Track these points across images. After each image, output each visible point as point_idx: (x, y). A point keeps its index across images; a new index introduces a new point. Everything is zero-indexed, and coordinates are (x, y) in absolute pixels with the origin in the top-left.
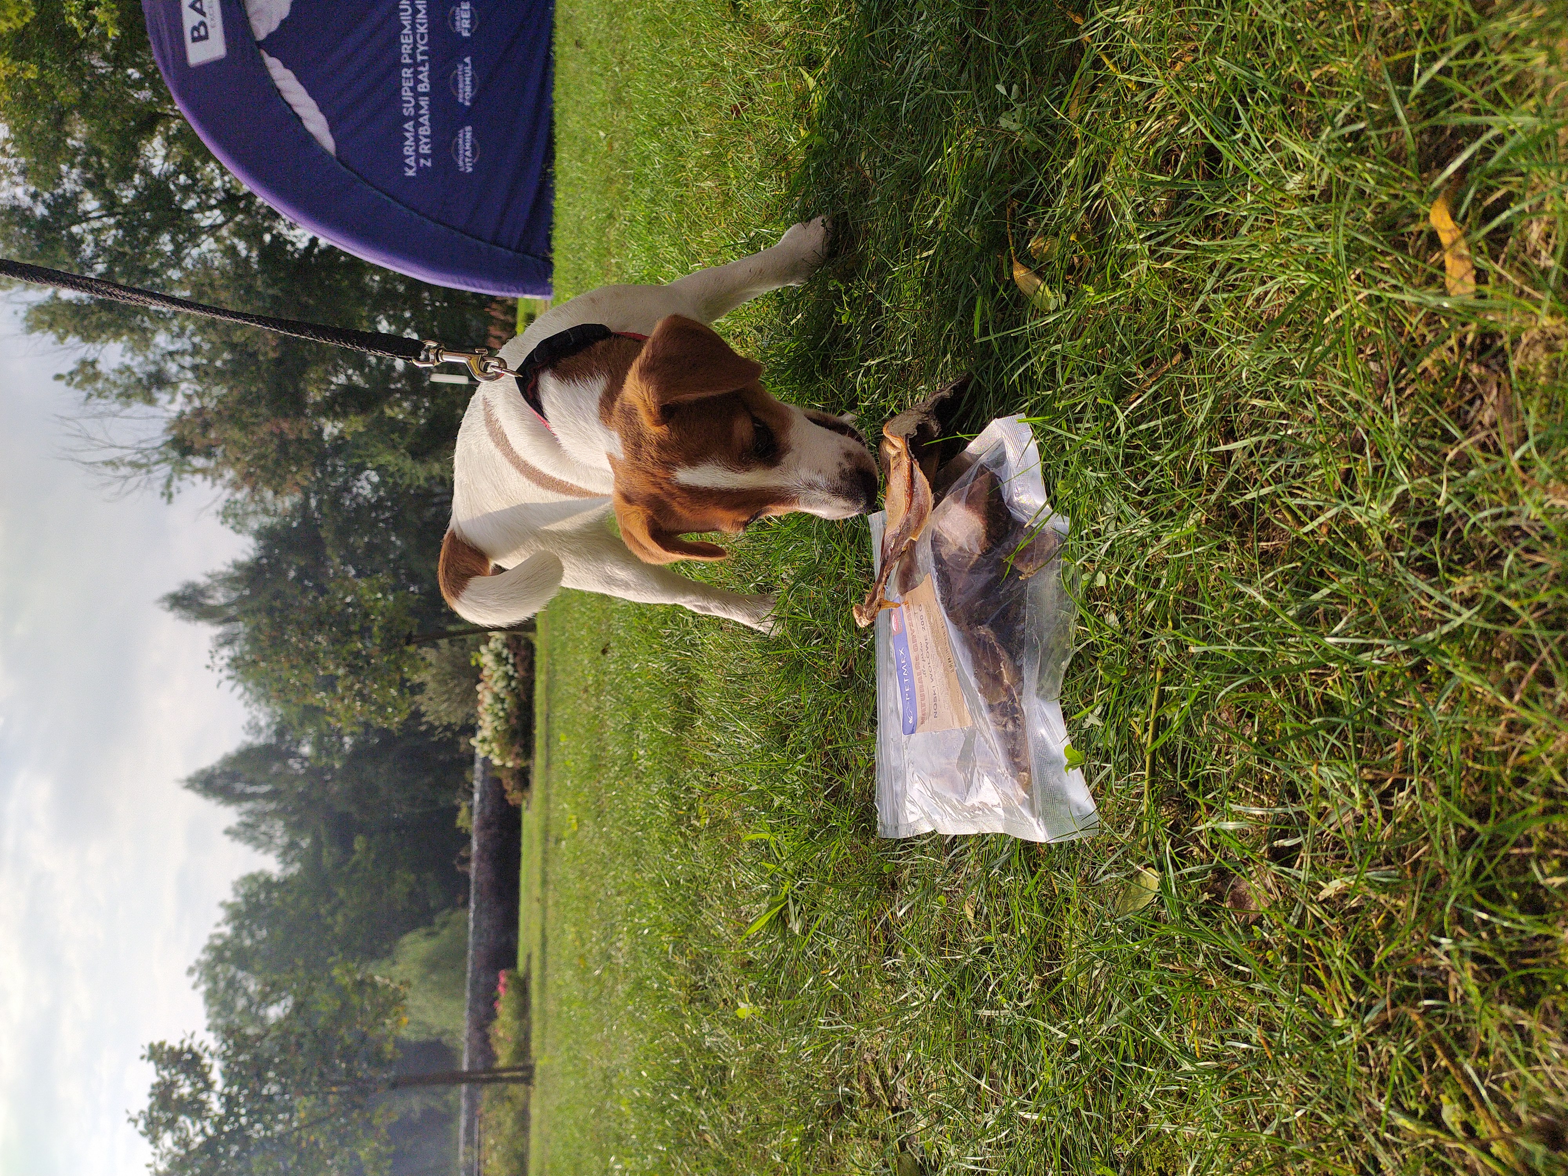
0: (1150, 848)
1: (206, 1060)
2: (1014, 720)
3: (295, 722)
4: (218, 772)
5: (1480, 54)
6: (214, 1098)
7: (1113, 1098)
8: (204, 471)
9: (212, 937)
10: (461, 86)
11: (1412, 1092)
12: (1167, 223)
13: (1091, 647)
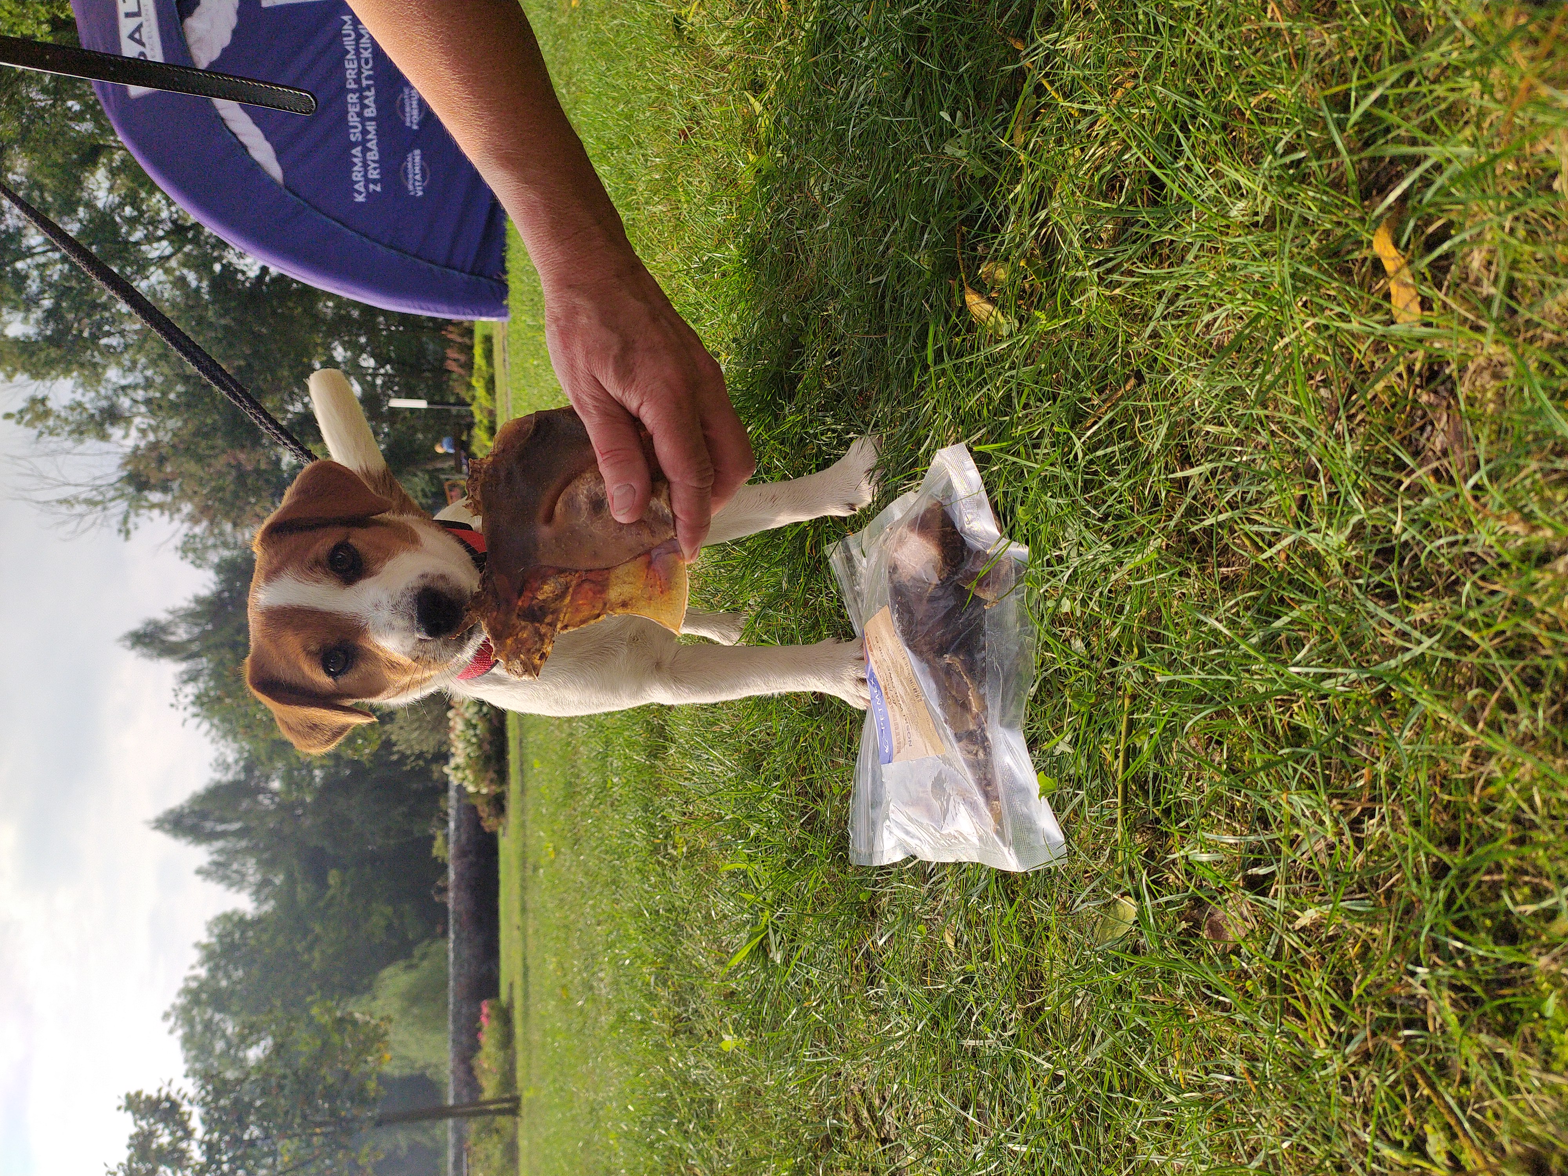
0: (1126, 876)
1: (185, 1108)
2: (985, 749)
3: (263, 758)
4: (187, 811)
5: (1415, 81)
6: (194, 1145)
7: (1100, 1130)
8: (161, 506)
9: (186, 979)
10: (408, 109)
11: (1397, 1122)
12: (1114, 250)
13: (1058, 671)
